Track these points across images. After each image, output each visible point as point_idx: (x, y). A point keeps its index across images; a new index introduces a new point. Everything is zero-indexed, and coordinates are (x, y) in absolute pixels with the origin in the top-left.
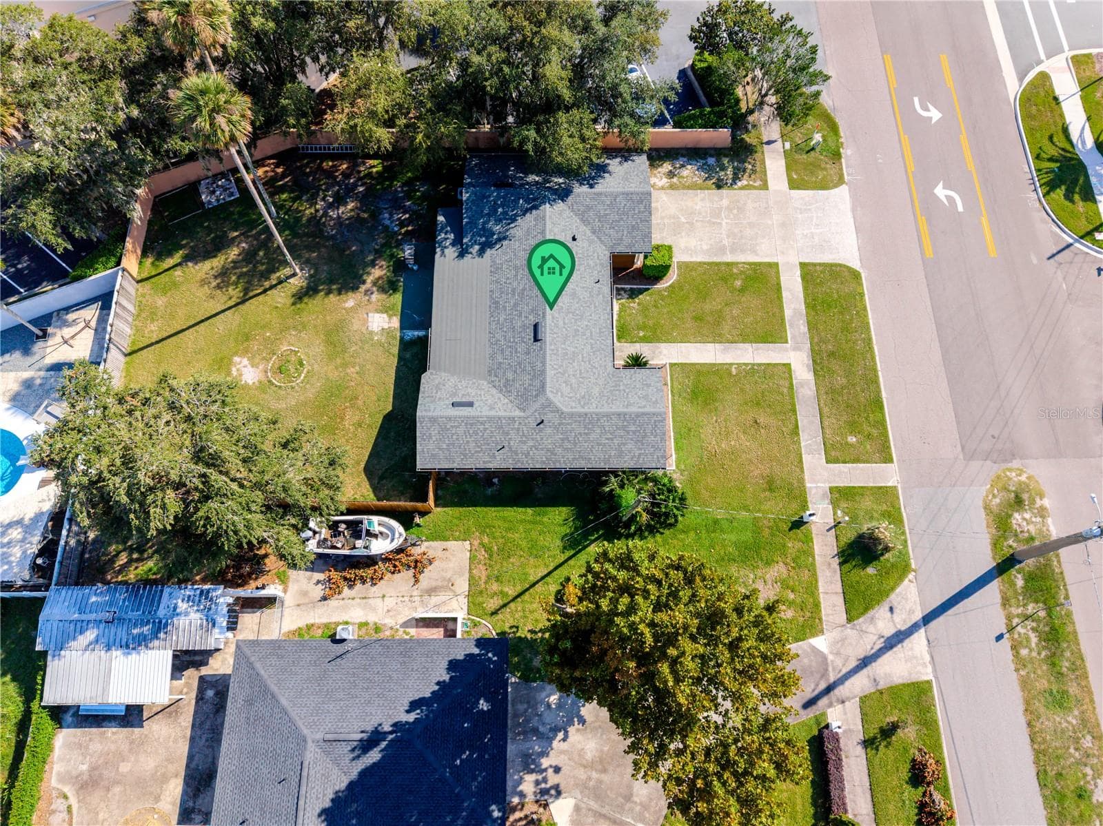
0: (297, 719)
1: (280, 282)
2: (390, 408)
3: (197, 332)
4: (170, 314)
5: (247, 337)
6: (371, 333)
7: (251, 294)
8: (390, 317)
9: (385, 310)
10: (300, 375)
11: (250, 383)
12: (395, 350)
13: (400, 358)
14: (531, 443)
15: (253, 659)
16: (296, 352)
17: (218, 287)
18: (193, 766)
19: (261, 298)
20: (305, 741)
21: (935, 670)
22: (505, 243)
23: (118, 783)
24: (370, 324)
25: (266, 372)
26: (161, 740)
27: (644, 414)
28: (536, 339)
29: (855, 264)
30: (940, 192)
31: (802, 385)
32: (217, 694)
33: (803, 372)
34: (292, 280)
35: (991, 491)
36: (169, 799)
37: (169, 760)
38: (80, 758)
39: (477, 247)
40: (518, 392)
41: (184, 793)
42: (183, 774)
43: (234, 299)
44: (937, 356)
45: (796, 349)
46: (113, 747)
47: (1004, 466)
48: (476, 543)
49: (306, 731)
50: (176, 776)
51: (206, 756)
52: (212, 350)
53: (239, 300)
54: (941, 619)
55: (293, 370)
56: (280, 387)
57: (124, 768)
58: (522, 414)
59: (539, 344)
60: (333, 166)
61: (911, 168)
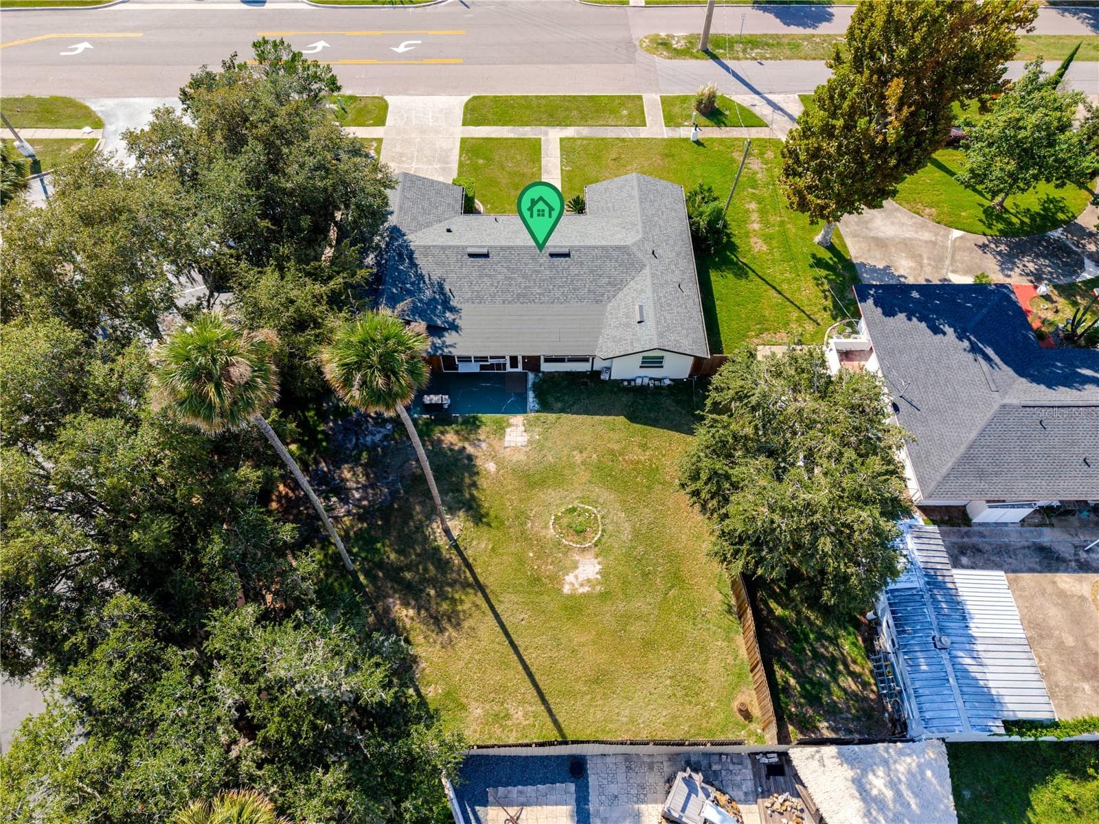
0: (986, 418)
1: (457, 547)
2: (622, 419)
3: (526, 649)
4: (496, 691)
5: (536, 580)
6: (530, 442)
7: (471, 579)
8: (509, 425)
9: (500, 430)
10: (588, 511)
11: (598, 567)
12: (552, 417)
13: (562, 411)
14: (673, 267)
15: (939, 478)
16: (557, 518)
17: (457, 626)
18: (1039, 568)
19: (478, 570)
20: (1004, 406)
21: (790, 92)
22: (447, 287)
23: (1085, 644)
24: (519, 444)
25: (584, 550)
26: (1027, 604)
27: (639, 186)
28: (567, 255)
29: (466, 98)
30: (401, 49)
31: (578, 133)
32: (963, 554)
33: (570, 132)
34: (455, 533)
35: (659, 56)
36: (1078, 587)
37: (1043, 592)
38: (1079, 694)
39: (448, 314)
40: (623, 273)
41: (1066, 571)
42: (1049, 575)
43: (479, 602)
44: (551, 67)
45: (546, 134)
46: (1055, 658)
47: (638, 48)
48: (756, 341)
49: (996, 407)
50: (1054, 583)
51: (1025, 556)
52: (553, 624)
53: (479, 594)
54: (756, 87)
55: (581, 519)
56: (603, 531)
57: (1070, 641)
58: (647, 268)
59: (573, 253)
60: (279, 501)
61: (375, 61)
